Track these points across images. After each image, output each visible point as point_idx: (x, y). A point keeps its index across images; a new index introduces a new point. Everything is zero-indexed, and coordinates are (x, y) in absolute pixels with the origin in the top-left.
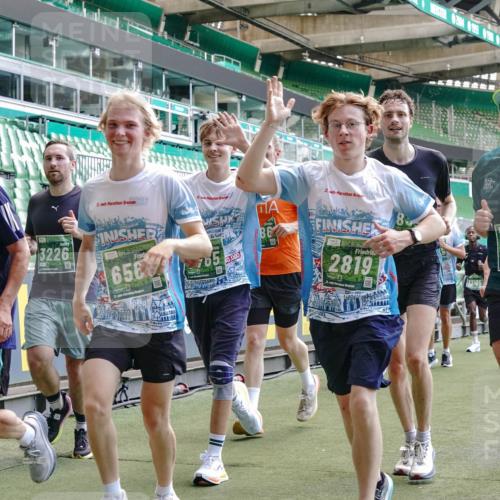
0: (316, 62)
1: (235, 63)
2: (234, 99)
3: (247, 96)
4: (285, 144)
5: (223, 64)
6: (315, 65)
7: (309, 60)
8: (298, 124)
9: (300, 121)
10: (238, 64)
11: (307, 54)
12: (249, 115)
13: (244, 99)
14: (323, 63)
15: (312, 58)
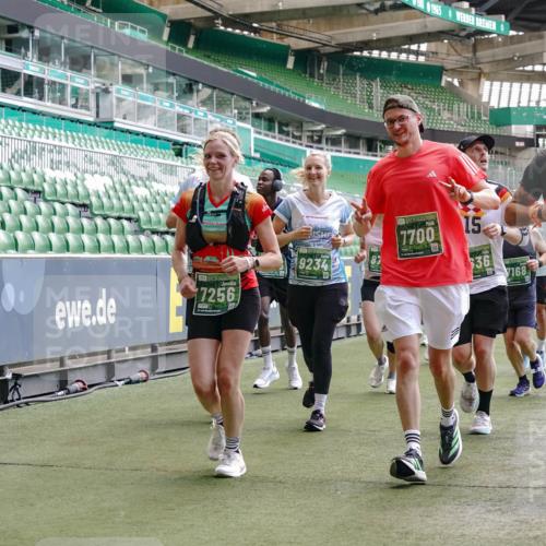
0: (230, 30)
1: (141, 31)
2: (141, 71)
3: (154, 67)
4: (195, 119)
5: (127, 31)
6: (229, 33)
7: (222, 28)
8: (210, 98)
9: (212, 95)
10: (143, 32)
11: (220, 22)
12: (156, 88)
13: (151, 70)
14: (238, 31)
15: (226, 26)
